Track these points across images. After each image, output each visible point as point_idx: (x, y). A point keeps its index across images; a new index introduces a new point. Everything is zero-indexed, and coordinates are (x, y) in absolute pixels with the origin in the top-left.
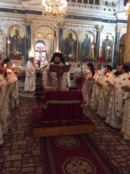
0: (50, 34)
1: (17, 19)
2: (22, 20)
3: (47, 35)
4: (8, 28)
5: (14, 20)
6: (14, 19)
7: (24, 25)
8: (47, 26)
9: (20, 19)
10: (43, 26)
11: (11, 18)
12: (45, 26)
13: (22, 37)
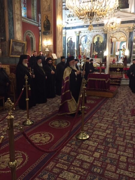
0: (123, 37)
1: (98, 30)
2: (102, 30)
3: (119, 39)
4: (92, 37)
5: (96, 32)
6: (97, 30)
7: (103, 33)
8: (120, 31)
9: (101, 30)
10: (117, 32)
11: (94, 31)
12: (118, 32)
13: (102, 42)
